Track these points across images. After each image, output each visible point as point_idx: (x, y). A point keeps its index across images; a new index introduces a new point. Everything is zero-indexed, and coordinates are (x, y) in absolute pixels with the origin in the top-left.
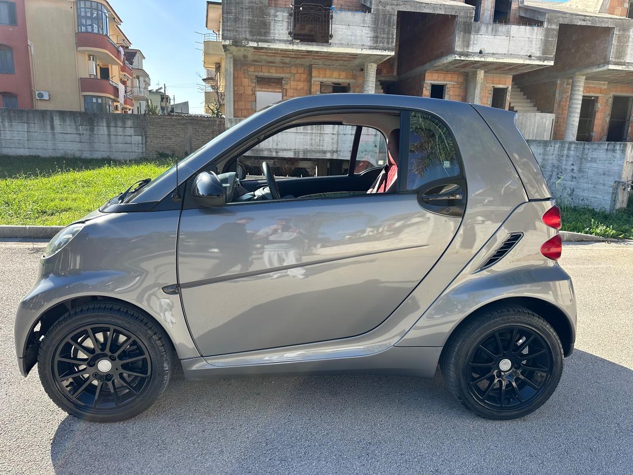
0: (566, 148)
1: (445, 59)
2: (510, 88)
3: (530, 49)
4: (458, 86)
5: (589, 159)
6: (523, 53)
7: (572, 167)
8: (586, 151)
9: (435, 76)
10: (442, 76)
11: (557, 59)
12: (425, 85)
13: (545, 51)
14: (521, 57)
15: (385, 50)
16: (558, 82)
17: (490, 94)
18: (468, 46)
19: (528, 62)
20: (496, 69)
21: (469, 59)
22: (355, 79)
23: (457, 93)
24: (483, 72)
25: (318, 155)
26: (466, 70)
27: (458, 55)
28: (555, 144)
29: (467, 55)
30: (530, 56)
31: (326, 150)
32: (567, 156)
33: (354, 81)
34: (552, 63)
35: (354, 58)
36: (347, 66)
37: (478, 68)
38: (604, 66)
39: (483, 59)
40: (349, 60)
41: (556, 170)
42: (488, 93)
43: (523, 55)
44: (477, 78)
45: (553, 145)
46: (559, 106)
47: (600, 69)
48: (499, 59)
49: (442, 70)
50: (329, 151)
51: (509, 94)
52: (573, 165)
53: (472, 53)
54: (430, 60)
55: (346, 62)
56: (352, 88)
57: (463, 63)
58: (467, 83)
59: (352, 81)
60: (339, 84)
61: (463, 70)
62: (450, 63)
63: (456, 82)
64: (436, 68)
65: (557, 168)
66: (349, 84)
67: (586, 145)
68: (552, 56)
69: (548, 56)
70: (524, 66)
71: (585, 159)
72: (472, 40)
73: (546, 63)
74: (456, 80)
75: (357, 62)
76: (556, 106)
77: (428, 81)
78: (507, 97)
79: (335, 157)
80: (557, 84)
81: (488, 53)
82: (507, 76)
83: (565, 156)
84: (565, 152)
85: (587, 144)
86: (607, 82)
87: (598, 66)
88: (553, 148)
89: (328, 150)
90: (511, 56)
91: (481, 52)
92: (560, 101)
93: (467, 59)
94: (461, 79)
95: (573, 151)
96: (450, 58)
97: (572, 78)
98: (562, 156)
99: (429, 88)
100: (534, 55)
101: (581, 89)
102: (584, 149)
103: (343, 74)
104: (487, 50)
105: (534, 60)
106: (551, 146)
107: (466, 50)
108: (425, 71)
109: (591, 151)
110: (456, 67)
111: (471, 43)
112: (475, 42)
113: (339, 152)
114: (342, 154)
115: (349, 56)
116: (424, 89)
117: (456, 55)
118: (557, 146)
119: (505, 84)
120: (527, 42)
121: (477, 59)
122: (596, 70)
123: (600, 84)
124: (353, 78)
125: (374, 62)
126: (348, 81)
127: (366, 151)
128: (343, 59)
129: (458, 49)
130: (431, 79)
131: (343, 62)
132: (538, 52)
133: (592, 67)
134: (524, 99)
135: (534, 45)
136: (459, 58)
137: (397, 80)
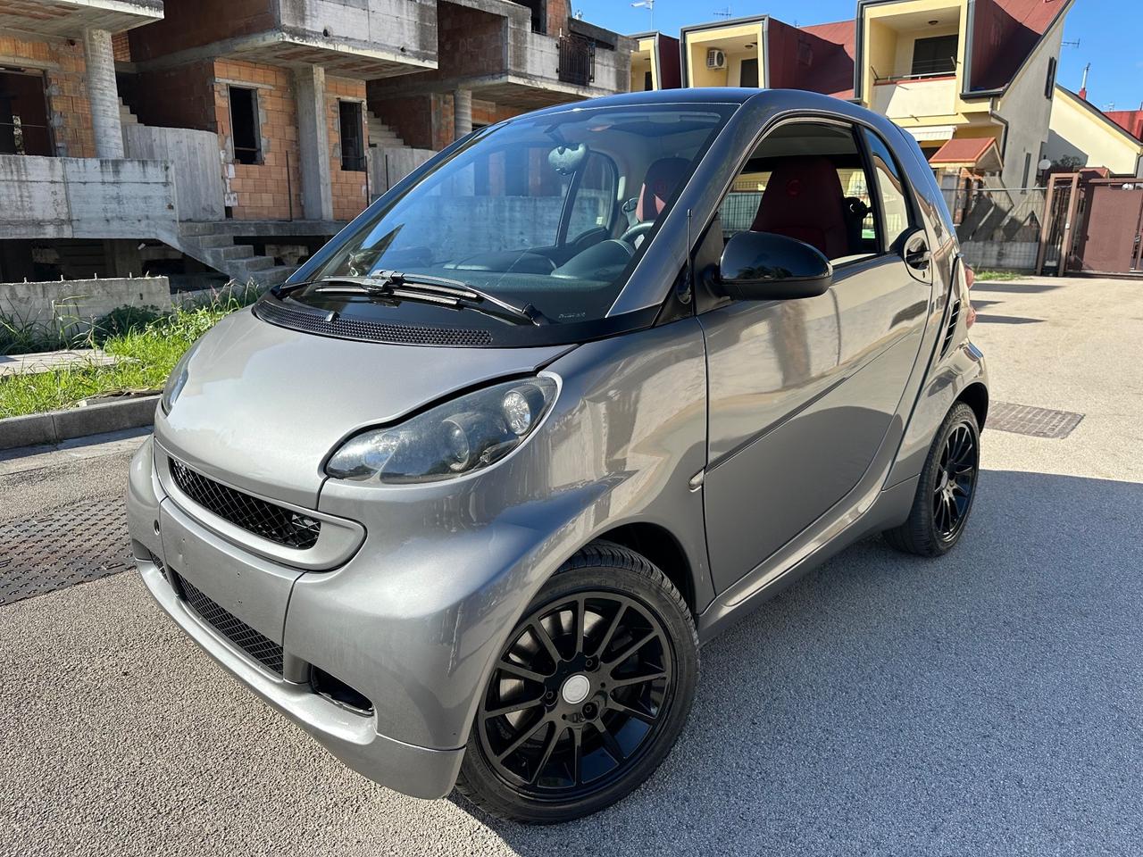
0: (507, 209)
1: (260, 39)
2: (365, 103)
3: (402, 36)
4: (279, 94)
5: (546, 223)
6: (392, 42)
7: (521, 237)
8: (540, 212)
9: (234, 71)
10: (246, 71)
11: (442, 56)
12: (217, 88)
13: (423, 44)
14: (389, 50)
15: (144, 6)
16: (432, 98)
17: (335, 111)
18: (303, 19)
19: (401, 59)
20: (345, 67)
21: (308, 44)
22: (58, 62)
23: (280, 107)
24: (322, 70)
25: (24, 232)
26: (293, 63)
27: (287, 33)
28: (488, 202)
29: (304, 35)
30: (403, 50)
31: (41, 218)
32: (510, 220)
33: (57, 66)
34: (435, 65)
35: (63, 15)
36: (33, 30)
37: (314, 62)
38: (501, 77)
39: (331, 47)
40: (48, 18)
41: (496, 243)
42: (332, 111)
43: (393, 47)
44: (315, 83)
45: (484, 204)
46: (439, 138)
47: (497, 82)
48: (358, 49)
49: (245, 59)
50: (51, 222)
51: (364, 113)
52: (522, 233)
53: (312, 32)
54: (221, 38)
55: (37, 21)
56: (54, 82)
57: (293, 50)
58: (295, 89)
59: (50, 65)
60: (18, 69)
61: (286, 63)
62: (271, 48)
63: (273, 86)
64: (235, 55)
65: (498, 240)
66: (44, 72)
67: (538, 202)
68: (434, 53)
69: (429, 52)
70: (394, 66)
71: (539, 224)
72: (308, 8)
73: (427, 64)
74: (273, 82)
75: (64, 23)
76: (434, 138)
77: (221, 80)
78: (363, 119)
79: (67, 233)
80: (430, 101)
81: (339, 37)
82: (357, 81)
83: (508, 221)
84: (507, 214)
85: (540, 201)
86: (494, 103)
87: (493, 75)
88: (485, 208)
89: (48, 217)
90: (375, 45)
91: (326, 33)
92: (439, 130)
93: (304, 43)
94: (282, 82)
95: (519, 212)
96: (272, 38)
97: (452, 92)
98: (503, 221)
99: (226, 93)
100: (410, 48)
101: (469, 112)
102: (536, 208)
103: (26, 49)
104: (336, 31)
105: (409, 57)
106: (481, 206)
107: (300, 25)
108: (212, 59)
109: (547, 209)
110: (276, 57)
111: (308, 13)
112: (314, 13)
113: (74, 223)
114: (84, 226)
115: (54, 8)
116: (216, 95)
117: (285, 34)
118: (491, 205)
119: (356, 96)
120: (395, 25)
121: (321, 45)
122: (489, 82)
123: (486, 105)
124: (51, 59)
125: (108, 29)
126: (40, 64)
127: (147, 218)
128: (33, 12)
129: (286, 22)
130: (227, 77)
131: (29, 19)
132: (413, 44)
133: (482, 78)
134: (377, 124)
135: (406, 33)
136: (291, 40)
137: (135, 72)
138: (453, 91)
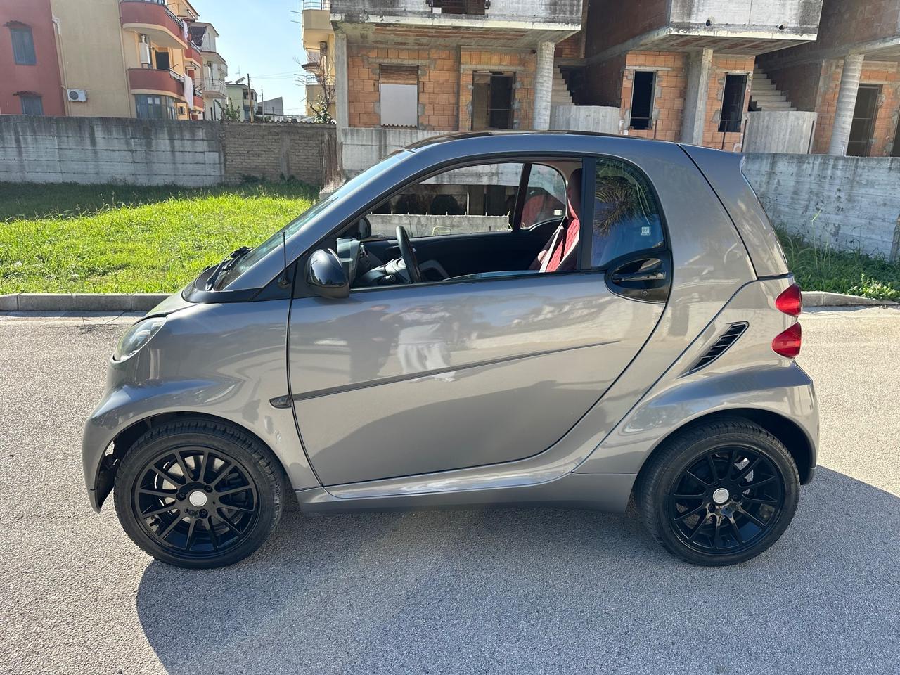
0: (830, 167)
1: (656, 34)
2: (751, 75)
3: (782, 16)
4: (675, 73)
5: (864, 182)
6: (771, 23)
7: (838, 194)
8: (860, 171)
9: (641, 59)
10: (651, 58)
11: (822, 31)
12: (626, 73)
13: (804, 19)
14: (768, 29)
15: (568, 24)
16: (823, 64)
17: (721, 84)
18: (689, 15)
19: (778, 36)
20: (731, 47)
21: (691, 34)
22: (524, 66)
23: (674, 84)
24: (711, 51)
25: (470, 180)
26: (687, 49)
27: (674, 27)
28: (814, 160)
29: (688, 27)
30: (781, 28)
31: (481, 172)
32: (831, 177)
33: (522, 68)
34: (814, 37)
35: (522, 36)
36: (511, 47)
37: (704, 46)
38: (892, 40)
39: (711, 34)
40: (515, 39)
41: (815, 198)
42: (719, 83)
43: (771, 27)
44: (703, 61)
45: (811, 162)
46: (824, 99)
47: (887, 45)
48: (736, 32)
49: (650, 50)
50: (486, 174)
51: (749, 83)
52: (839, 190)
53: (696, 24)
54: (633, 36)
55: (510, 41)
56: (519, 79)
57: (681, 40)
58: (688, 68)
59: (519, 68)
60: (501, 73)
61: (680, 50)
62: (663, 40)
63: (671, 68)
64: (642, 48)
65: (817, 195)
66: (515, 73)
67: (860, 162)
68: (815, 26)
69: (809, 26)
70: (773, 42)
71: (858, 182)
72: (695, 5)
73: (806, 37)
74: (671, 64)
75: (526, 40)
76: (819, 100)
77: (630, 67)
78: (747, 88)
79: (495, 182)
80: (821, 67)
81: (719, 24)
82: (747, 57)
83: (829, 178)
84: (829, 172)
85: (862, 160)
86: (897, 63)
87: (884, 39)
88: (811, 165)
89: (485, 172)
90: (754, 27)
91: (708, 23)
92: (825, 93)
93: (688, 34)
94: (679, 63)
95: (841, 170)
96: (663, 33)
97: (844, 58)
98: (825, 178)
99: (632, 77)
100: (789, 26)
101: (857, 74)
102: (856, 167)
103: (507, 59)
104: (718, 20)
105: (787, 33)
106: (809, 163)
107: (686, 21)
108: (626, 52)
109: (866, 170)
110: (672, 46)
111: (695, 9)
112: (701, 8)
113: (500, 175)
114: (504, 177)
115: (514, 33)
116: (625, 79)
117: (672, 29)
118: (817, 163)
119: (744, 69)
120: (778, 6)
121: (702, 33)
122: (880, 45)
123: (886, 66)
124: (519, 65)
125: (551, 41)
126: (512, 68)
127: (539, 173)
128: (506, 37)
129: (674, 19)
130: (635, 64)
131: (505, 41)
132: (794, 21)
133: (873, 42)
134: (772, 90)
135: (788, 12)
136: (676, 33)
137: (585, 65)
138: (845, 56)
